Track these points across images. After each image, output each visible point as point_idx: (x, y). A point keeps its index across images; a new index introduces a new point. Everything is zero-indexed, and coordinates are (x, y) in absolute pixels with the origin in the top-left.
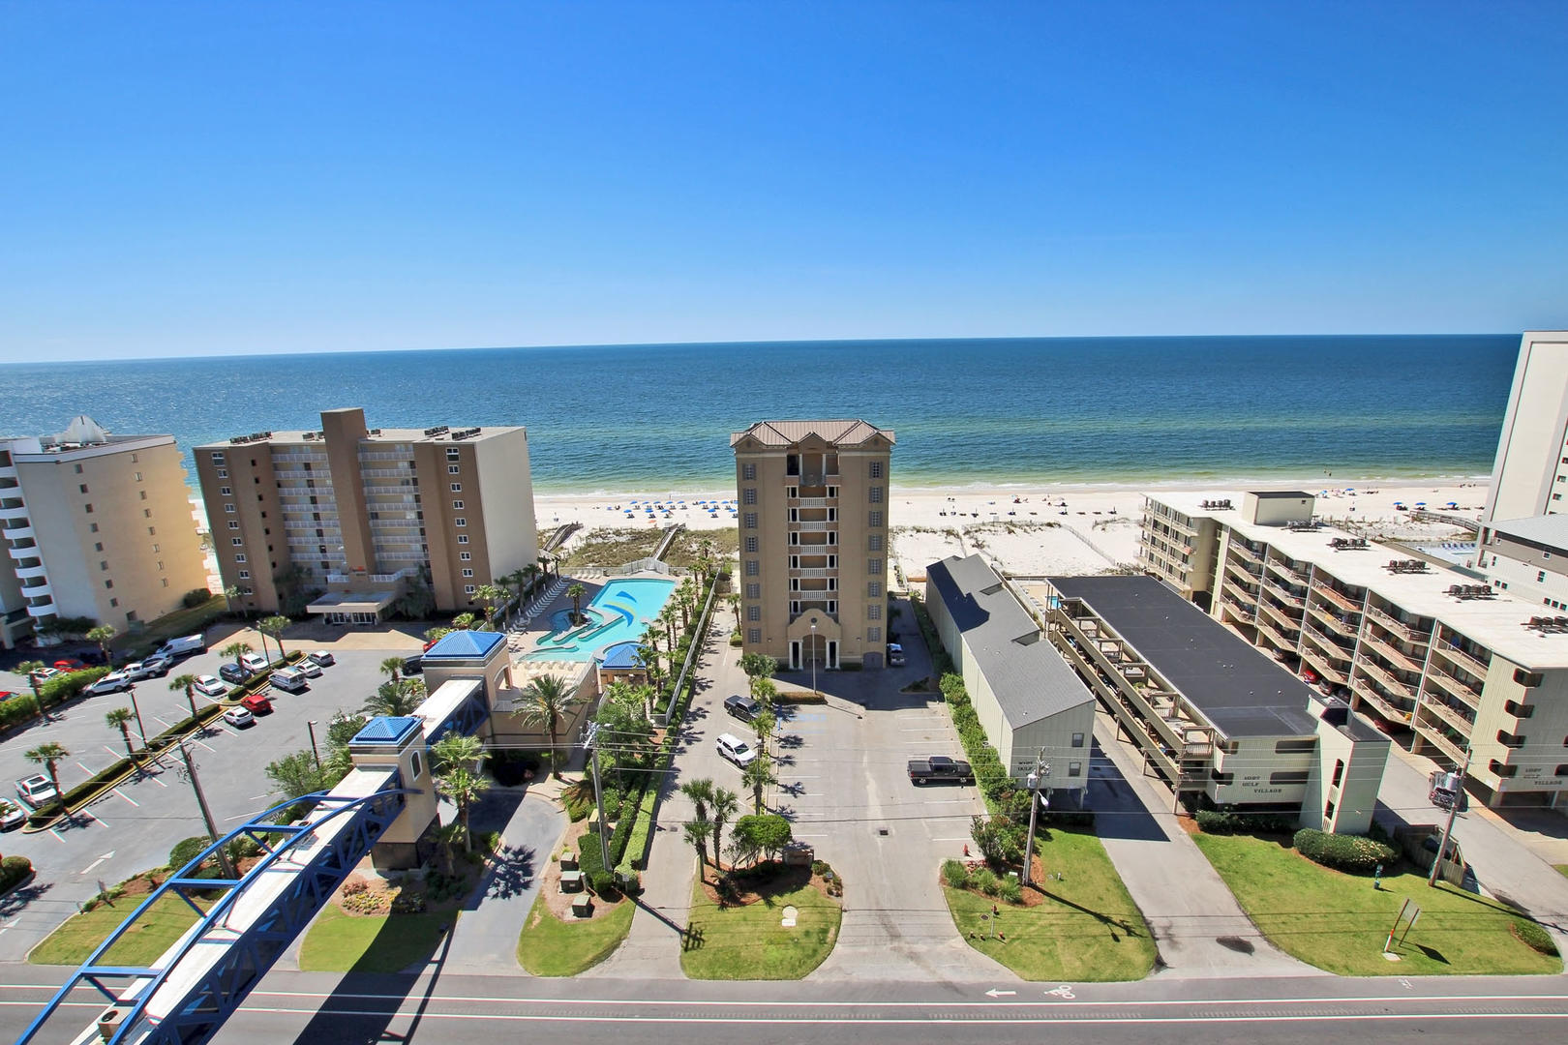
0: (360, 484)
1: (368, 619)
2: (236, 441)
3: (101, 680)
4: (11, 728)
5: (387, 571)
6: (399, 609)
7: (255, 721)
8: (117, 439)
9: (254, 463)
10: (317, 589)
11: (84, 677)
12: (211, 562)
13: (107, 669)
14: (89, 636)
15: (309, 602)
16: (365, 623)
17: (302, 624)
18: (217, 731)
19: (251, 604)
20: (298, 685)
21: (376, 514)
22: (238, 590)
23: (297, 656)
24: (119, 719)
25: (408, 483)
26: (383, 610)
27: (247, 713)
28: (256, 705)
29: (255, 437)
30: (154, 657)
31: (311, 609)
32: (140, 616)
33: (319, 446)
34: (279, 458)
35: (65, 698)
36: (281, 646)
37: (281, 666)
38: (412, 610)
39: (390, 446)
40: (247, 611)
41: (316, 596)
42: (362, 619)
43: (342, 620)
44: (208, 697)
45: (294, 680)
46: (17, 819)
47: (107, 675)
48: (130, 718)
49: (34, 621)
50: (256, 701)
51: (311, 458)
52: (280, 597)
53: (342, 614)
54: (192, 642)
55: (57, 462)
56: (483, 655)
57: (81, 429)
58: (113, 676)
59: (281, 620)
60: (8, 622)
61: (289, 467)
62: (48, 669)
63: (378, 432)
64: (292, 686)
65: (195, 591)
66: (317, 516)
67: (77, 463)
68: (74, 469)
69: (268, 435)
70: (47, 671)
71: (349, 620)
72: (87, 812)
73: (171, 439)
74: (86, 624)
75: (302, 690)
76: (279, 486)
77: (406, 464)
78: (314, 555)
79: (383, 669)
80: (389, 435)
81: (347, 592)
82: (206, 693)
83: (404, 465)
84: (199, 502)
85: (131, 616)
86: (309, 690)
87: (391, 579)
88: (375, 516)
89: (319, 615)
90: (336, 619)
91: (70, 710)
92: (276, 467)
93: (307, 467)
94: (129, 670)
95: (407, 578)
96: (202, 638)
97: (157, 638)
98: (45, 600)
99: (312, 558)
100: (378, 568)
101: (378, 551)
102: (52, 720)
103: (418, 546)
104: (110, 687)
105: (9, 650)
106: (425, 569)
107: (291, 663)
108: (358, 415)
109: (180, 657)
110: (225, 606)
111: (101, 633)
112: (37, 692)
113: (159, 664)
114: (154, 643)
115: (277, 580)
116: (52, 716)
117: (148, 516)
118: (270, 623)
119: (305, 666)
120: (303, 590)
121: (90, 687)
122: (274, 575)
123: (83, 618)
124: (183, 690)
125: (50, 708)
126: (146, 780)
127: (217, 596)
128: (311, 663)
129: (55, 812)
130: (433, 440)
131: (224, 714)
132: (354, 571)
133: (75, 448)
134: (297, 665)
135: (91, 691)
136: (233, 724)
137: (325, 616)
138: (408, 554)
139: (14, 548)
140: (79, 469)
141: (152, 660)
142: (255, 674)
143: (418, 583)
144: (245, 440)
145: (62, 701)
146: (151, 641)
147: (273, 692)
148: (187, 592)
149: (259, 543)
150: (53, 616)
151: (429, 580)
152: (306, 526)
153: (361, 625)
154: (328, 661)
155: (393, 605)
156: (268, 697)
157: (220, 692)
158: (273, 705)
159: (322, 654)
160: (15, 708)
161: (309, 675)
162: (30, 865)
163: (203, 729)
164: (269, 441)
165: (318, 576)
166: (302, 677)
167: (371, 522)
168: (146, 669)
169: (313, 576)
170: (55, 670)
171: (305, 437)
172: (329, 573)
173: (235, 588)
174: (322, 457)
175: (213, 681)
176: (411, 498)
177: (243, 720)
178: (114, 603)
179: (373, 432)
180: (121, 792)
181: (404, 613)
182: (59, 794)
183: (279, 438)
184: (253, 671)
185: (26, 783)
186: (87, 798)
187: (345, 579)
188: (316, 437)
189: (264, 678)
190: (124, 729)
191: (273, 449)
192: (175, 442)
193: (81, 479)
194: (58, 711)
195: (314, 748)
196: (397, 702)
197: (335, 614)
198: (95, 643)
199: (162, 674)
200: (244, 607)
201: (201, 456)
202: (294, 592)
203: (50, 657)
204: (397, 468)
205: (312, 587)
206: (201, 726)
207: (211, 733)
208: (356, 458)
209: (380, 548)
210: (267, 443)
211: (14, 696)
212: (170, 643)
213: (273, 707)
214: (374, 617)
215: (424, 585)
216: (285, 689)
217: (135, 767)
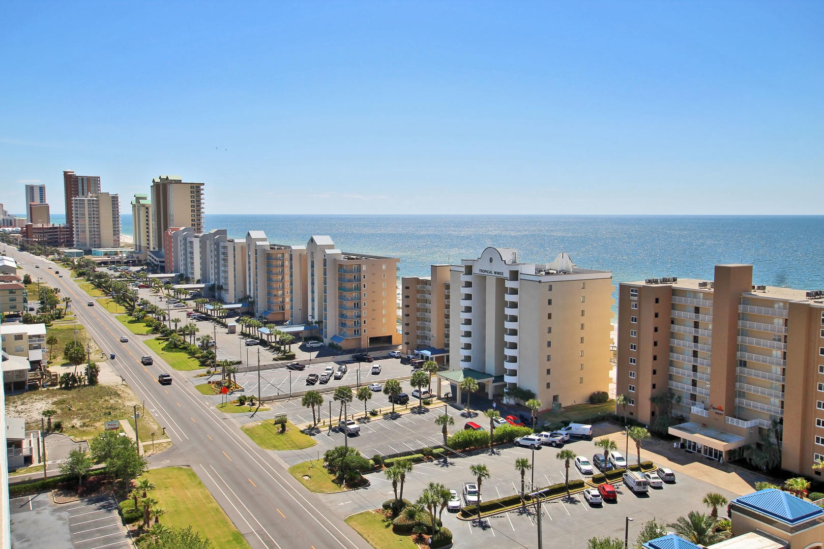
0: (735, 332)
1: (716, 454)
2: (649, 281)
3: (525, 437)
4: (475, 449)
5: (744, 418)
6: (745, 456)
7: (603, 504)
8: (579, 271)
9: (657, 301)
10: (681, 416)
11: (517, 431)
12: (613, 373)
13: (532, 431)
14: (527, 403)
15: (672, 424)
16: (711, 458)
17: (662, 442)
18: (576, 501)
19: (632, 414)
20: (641, 489)
21: (745, 362)
22: (625, 399)
23: (649, 466)
24: (522, 465)
25: (780, 340)
26: (730, 451)
27: (598, 496)
28: (607, 492)
29: (665, 280)
30: (559, 431)
31: (672, 431)
32: (560, 400)
33: (709, 294)
34: (677, 300)
35: (505, 441)
36: (639, 453)
37: (633, 469)
38: (756, 460)
39: (769, 303)
40: (628, 418)
41: (679, 421)
42: (711, 454)
43: (694, 449)
44: (580, 474)
45: (639, 483)
46: (457, 507)
47: (530, 434)
48: (527, 467)
49: (505, 385)
50: (607, 489)
51: (700, 302)
52: (653, 414)
53: (695, 443)
54: (584, 429)
55: (540, 282)
56: (792, 521)
57: (561, 262)
58: (532, 436)
59: (643, 432)
60: (494, 382)
61: (683, 308)
62: (502, 419)
63: (762, 288)
64: (636, 488)
65: (598, 392)
66: (695, 354)
67: (550, 284)
68: (548, 288)
69: (675, 280)
70: (501, 420)
71: (699, 451)
72: (488, 520)
73: (609, 275)
74: (529, 395)
75: (642, 494)
76: (672, 322)
77: (781, 321)
78: (686, 386)
79: (706, 501)
80: (772, 292)
81: (704, 425)
82: (580, 469)
83: (779, 322)
84: (616, 325)
85: (555, 398)
86: (648, 497)
87: (745, 425)
88: (744, 364)
89: (676, 438)
90: (689, 447)
91: (505, 450)
92: (673, 307)
93: (697, 310)
94: (542, 435)
95: (760, 429)
96: (591, 429)
97: (566, 419)
98: (514, 373)
99: (684, 389)
100: (736, 412)
101: (739, 397)
102: (493, 452)
103: (777, 402)
104: (529, 443)
105: (490, 400)
106: (778, 423)
107: (643, 470)
108: (747, 271)
109: (575, 438)
110: (614, 409)
111: (534, 403)
112: (492, 431)
113: (560, 438)
114: (562, 422)
115: (653, 400)
116: (495, 450)
117: (582, 329)
118: (636, 432)
119: (652, 476)
120: (671, 413)
121: (518, 439)
122: (652, 395)
123: (530, 390)
124: (564, 461)
125: (496, 445)
126: (524, 515)
127: (612, 401)
128: (656, 475)
129: (474, 512)
130: (811, 302)
131: (584, 490)
132: (714, 408)
133: (553, 273)
134: (646, 473)
135: (518, 442)
136: (587, 500)
137: (682, 441)
138: (766, 406)
139: (507, 335)
140: (550, 289)
141: (556, 434)
142: (616, 468)
143: (768, 436)
144: (656, 282)
145: (503, 443)
146: (561, 420)
147: (623, 488)
148: (594, 392)
149: (647, 364)
150: (515, 384)
151: (779, 437)
152: (685, 360)
153: (708, 458)
154: (670, 480)
155: (741, 449)
156: (618, 490)
157: (588, 473)
158: (619, 498)
159: (667, 471)
160: (479, 437)
161: (652, 485)
162: (452, 538)
163: (569, 496)
164: (674, 285)
165: (684, 405)
166: (645, 484)
167: (738, 369)
168: (552, 439)
169: (681, 404)
170: (505, 421)
171: (700, 285)
172: (694, 405)
173: (623, 398)
174: (709, 303)
175: (587, 463)
176: (779, 353)
177: (594, 500)
178: (548, 386)
179: (759, 288)
180: (509, 516)
181: (748, 460)
182: (479, 501)
183: (683, 283)
184: (614, 466)
185: (467, 486)
186: (491, 512)
187: (704, 414)
188: (709, 286)
189: (619, 474)
190: (523, 473)
191: (674, 292)
192: (611, 278)
193: (550, 295)
194: (499, 448)
195: (626, 541)
196: (701, 532)
197: (690, 442)
198: (529, 409)
199: (559, 446)
200: (626, 414)
201: (625, 290)
202: (664, 412)
203: (505, 411)
204: (772, 323)
205: (679, 413)
206: (568, 493)
207: (572, 501)
208: (737, 309)
209: (742, 395)
210: (671, 286)
211: (481, 430)
212: (571, 425)
213: (618, 499)
214: (721, 455)
215: (773, 440)
216: (631, 488)
217: (522, 503)
